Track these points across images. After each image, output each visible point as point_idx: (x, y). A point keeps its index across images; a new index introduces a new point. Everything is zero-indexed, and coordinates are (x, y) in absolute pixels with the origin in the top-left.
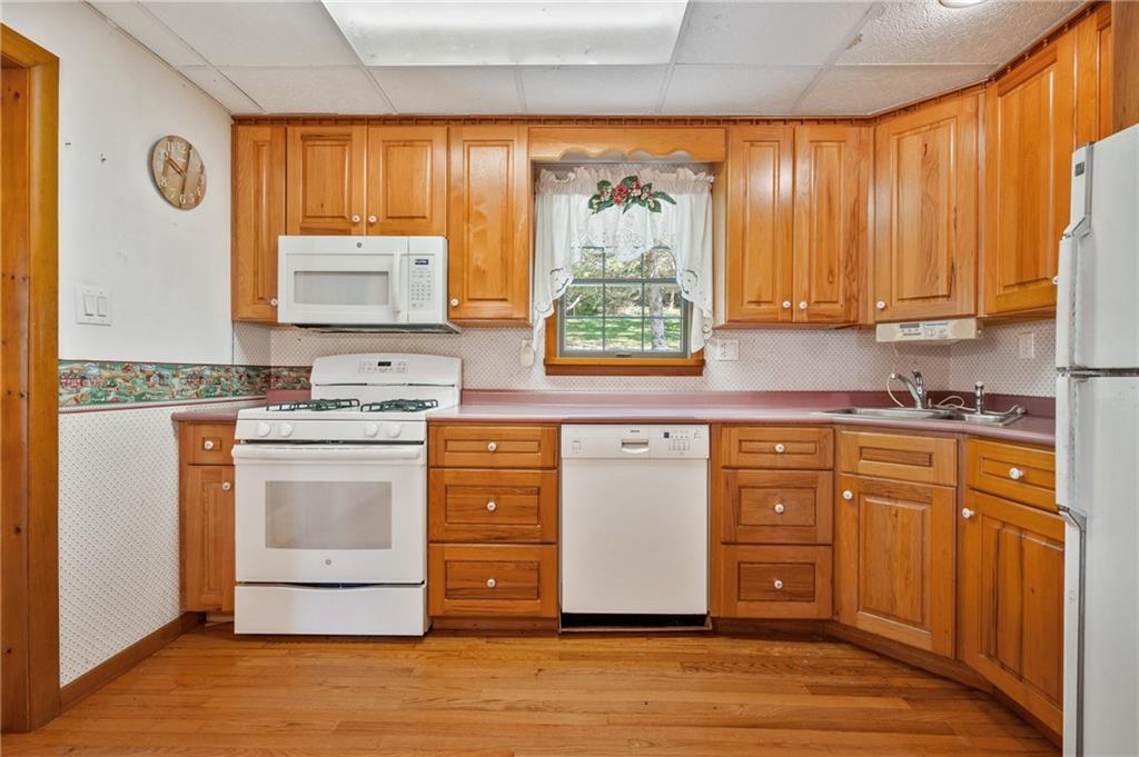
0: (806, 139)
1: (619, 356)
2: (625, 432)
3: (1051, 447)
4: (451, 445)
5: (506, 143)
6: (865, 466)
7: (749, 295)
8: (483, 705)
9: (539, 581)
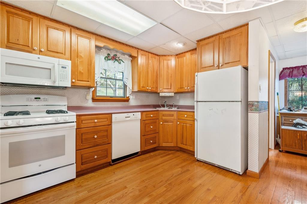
0: (150, 56)
1: (110, 97)
2: (126, 115)
3: (194, 112)
4: (83, 122)
5: (89, 39)
6: (164, 118)
7: (141, 86)
8: (109, 183)
9: (107, 153)
